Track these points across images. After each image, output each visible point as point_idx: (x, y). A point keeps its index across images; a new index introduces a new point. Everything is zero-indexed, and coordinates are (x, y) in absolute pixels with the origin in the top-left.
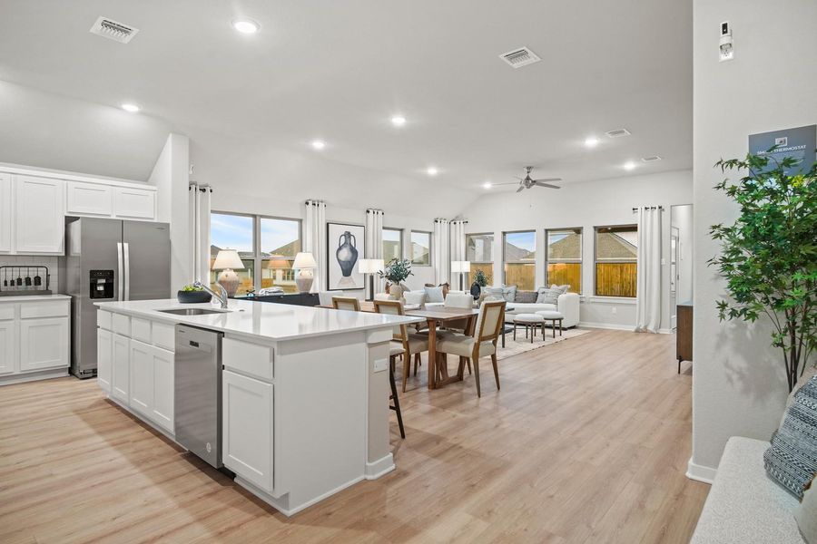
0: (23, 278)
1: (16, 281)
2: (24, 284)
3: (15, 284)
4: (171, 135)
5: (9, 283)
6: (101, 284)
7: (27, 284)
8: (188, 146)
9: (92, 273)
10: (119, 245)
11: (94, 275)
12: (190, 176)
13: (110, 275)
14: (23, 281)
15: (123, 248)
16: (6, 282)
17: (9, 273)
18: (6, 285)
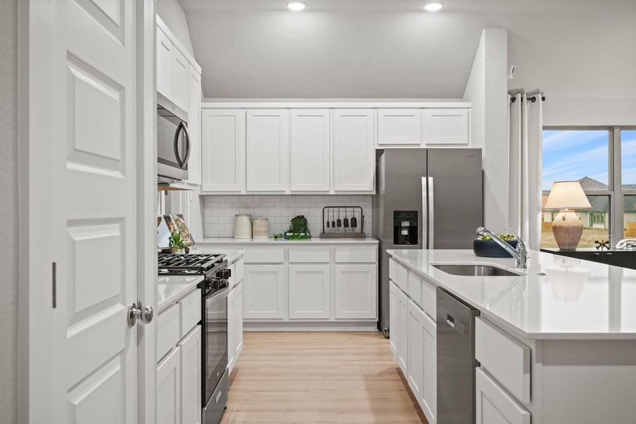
0: (342, 219)
1: (336, 223)
2: (343, 225)
3: (336, 225)
4: (484, 31)
5: (331, 224)
6: (405, 228)
7: (345, 227)
8: (506, 43)
9: (397, 214)
10: (424, 179)
11: (398, 216)
12: (509, 81)
13: (414, 216)
14: (342, 222)
15: (428, 183)
16: (328, 223)
17: (331, 214)
18: (328, 226)
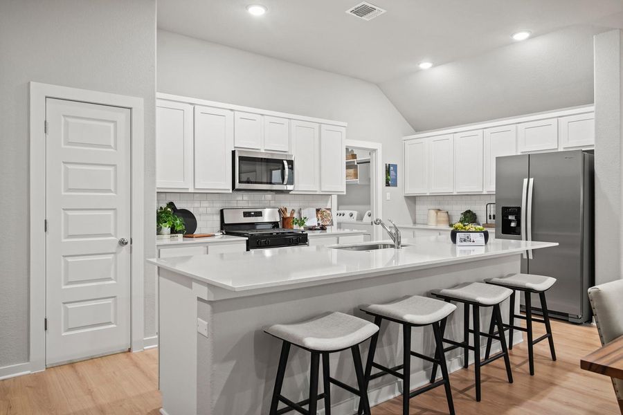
5: (492, 217)
8: (618, 43)
9: (504, 209)
10: (526, 180)
11: (506, 211)
13: (517, 212)
15: (528, 184)
16: (490, 216)
17: (492, 209)
18: (490, 218)
